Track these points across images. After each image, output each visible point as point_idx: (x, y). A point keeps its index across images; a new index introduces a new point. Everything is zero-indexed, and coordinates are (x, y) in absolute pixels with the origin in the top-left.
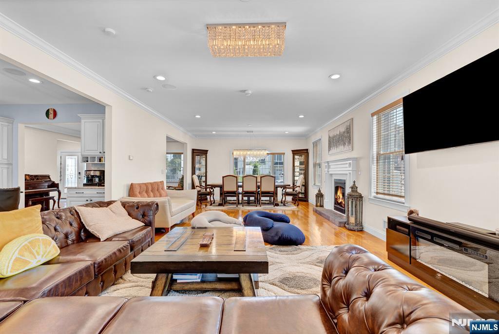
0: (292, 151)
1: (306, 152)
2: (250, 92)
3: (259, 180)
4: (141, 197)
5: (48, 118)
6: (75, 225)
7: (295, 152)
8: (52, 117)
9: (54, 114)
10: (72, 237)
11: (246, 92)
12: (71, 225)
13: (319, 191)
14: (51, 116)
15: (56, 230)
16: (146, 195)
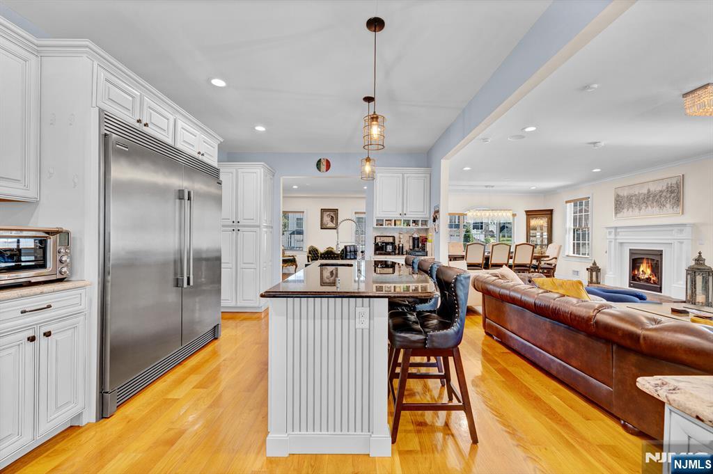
0: (527, 212)
1: (549, 213)
2: (602, 144)
5: (320, 171)
7: (530, 214)
8: (325, 170)
9: (327, 165)
11: (598, 144)
13: (595, 264)
14: (323, 167)
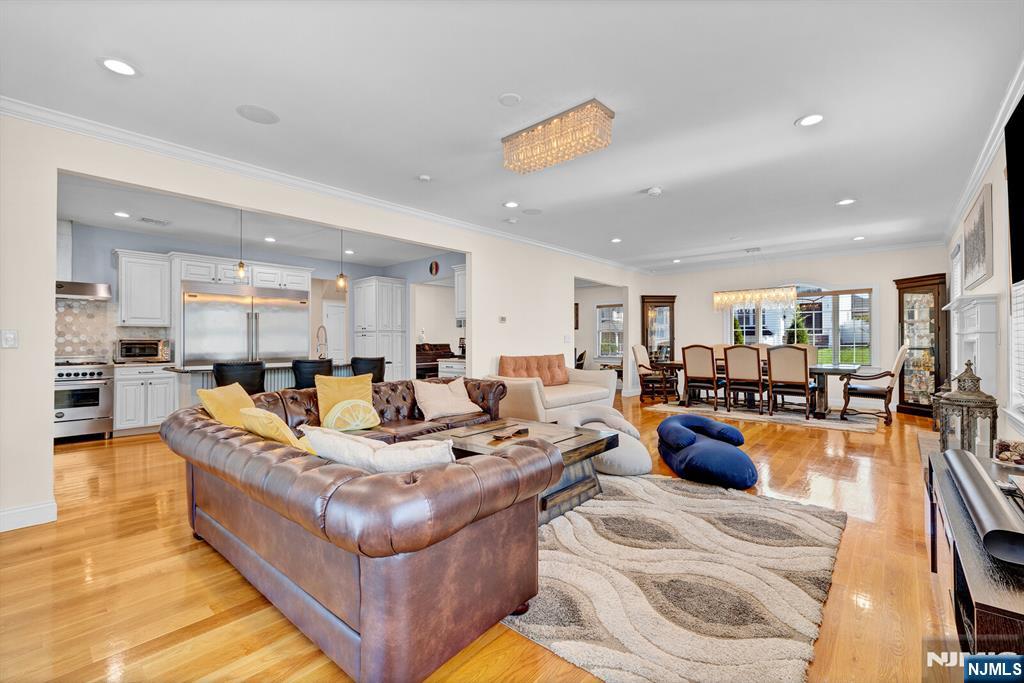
0: (897, 282)
2: (657, 191)
3: (764, 356)
4: (516, 376)
5: (432, 274)
6: (409, 400)
7: (905, 286)
8: (435, 273)
9: (436, 268)
10: (405, 412)
11: (650, 191)
12: (404, 399)
14: (434, 271)
15: (388, 401)
16: (525, 374)
